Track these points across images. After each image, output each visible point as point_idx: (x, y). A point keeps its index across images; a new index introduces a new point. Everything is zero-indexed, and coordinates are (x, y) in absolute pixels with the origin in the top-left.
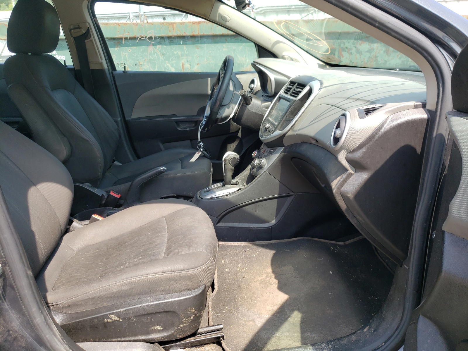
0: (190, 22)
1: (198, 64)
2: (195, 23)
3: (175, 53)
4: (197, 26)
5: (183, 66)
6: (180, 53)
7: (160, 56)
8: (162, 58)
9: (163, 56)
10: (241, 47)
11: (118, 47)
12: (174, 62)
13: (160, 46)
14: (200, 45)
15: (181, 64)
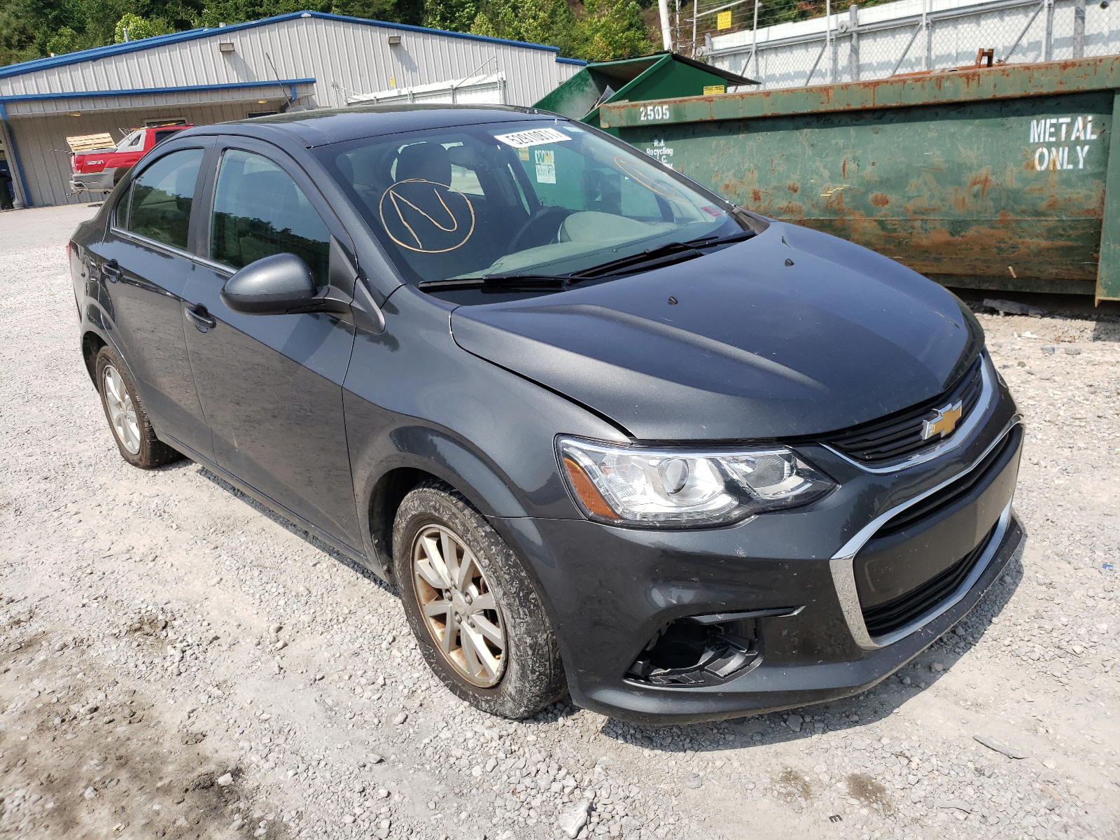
0: (859, 84)
1: (873, 164)
2: (868, 86)
3: (833, 142)
4: (872, 90)
5: (844, 165)
6: (841, 142)
7: (807, 149)
8: (810, 153)
9: (811, 148)
10: (970, 127)
11: (743, 133)
12: (829, 159)
13: (809, 130)
14: (881, 126)
15: (842, 164)
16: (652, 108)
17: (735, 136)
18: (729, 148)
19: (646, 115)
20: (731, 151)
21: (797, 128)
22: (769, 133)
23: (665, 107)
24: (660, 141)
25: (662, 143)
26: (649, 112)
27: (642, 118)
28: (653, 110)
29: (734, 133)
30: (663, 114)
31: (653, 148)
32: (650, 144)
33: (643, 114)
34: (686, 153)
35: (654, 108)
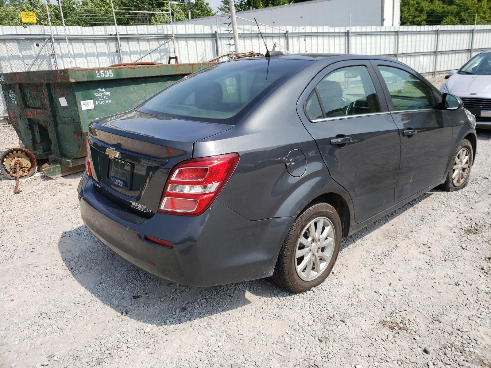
16: (103, 71)
17: (141, 85)
18: (139, 91)
19: (100, 75)
20: (140, 92)
21: (165, 81)
22: (155, 83)
23: (111, 71)
24: (102, 89)
25: (103, 90)
26: (101, 74)
27: (97, 77)
28: (104, 72)
29: (140, 84)
30: (109, 74)
31: (98, 92)
32: (97, 90)
33: (98, 74)
34: (118, 94)
35: (104, 71)
